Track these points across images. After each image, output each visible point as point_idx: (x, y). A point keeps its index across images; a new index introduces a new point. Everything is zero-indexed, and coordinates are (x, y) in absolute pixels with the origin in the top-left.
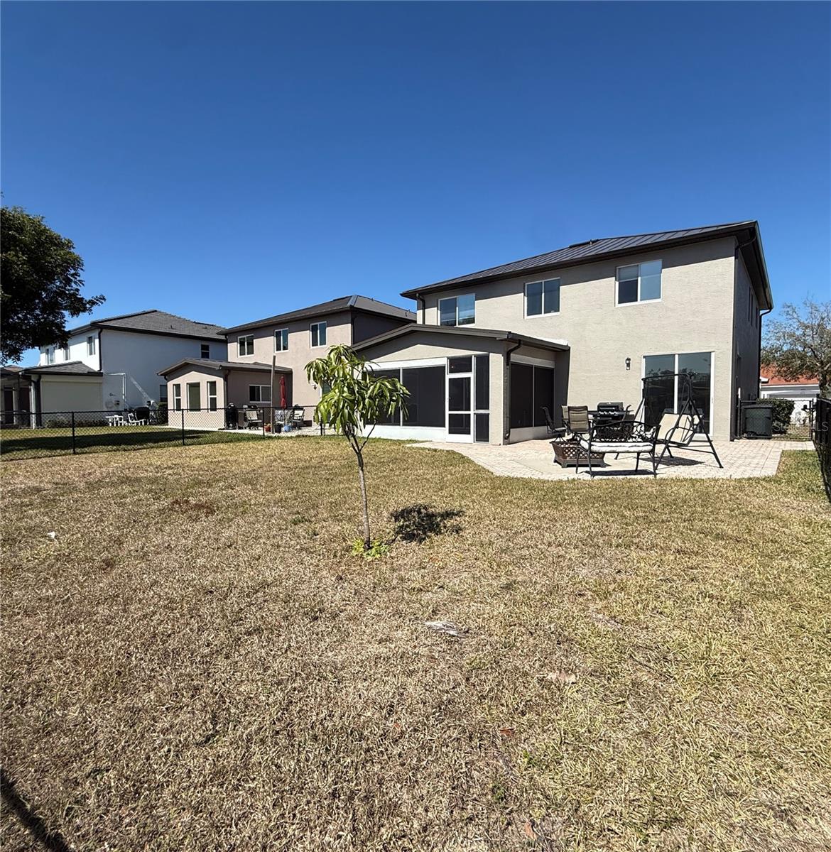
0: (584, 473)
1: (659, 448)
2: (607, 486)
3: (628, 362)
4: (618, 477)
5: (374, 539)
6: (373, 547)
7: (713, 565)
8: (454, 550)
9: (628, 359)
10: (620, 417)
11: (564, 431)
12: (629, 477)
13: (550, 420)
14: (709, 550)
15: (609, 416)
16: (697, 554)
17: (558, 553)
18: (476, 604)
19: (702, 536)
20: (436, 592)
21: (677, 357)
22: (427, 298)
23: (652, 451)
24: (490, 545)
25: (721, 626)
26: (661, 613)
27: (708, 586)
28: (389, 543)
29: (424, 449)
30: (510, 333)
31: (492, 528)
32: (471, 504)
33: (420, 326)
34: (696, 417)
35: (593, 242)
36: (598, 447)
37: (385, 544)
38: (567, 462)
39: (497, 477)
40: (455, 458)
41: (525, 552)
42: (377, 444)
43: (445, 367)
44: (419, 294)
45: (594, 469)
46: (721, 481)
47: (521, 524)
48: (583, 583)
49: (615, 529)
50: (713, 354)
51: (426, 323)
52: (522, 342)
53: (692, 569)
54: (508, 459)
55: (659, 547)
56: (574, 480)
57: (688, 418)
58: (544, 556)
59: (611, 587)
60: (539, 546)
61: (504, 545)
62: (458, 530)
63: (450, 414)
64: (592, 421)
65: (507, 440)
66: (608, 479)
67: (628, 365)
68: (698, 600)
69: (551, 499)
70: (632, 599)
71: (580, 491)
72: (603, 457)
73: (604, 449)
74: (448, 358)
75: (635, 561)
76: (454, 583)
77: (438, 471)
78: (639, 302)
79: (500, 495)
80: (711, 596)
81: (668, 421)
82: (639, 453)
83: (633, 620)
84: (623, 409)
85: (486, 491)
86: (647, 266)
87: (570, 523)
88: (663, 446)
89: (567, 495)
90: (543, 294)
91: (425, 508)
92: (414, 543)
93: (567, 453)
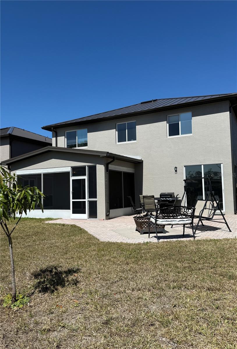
0: (153, 238)
1: (196, 221)
2: (167, 247)
3: (176, 169)
4: (173, 239)
5: (19, 293)
6: (18, 299)
7: (228, 297)
8: (73, 298)
9: (176, 168)
10: (173, 201)
11: (141, 210)
12: (179, 239)
13: (133, 204)
14: (226, 287)
15: (167, 201)
16: (219, 290)
17: (138, 296)
18: (86, 338)
19: (221, 277)
20: (60, 331)
21: (202, 166)
22: (58, 131)
23: (192, 223)
24: (96, 292)
25: (235, 339)
26: (200, 333)
27: (226, 312)
28: (29, 296)
29: (56, 224)
30: (108, 153)
31: (97, 279)
32: (84, 264)
33: (54, 148)
34: (215, 202)
35: (154, 101)
36: (160, 222)
37: (27, 297)
38: (144, 230)
39: (102, 242)
40: (76, 230)
41: (118, 296)
42: (26, 222)
43: (70, 172)
44: (53, 128)
45: (159, 235)
46: (231, 240)
47: (115, 276)
48: (154, 317)
49: (172, 276)
50: (222, 165)
51: (58, 146)
52: (115, 158)
53: (217, 300)
54: (108, 229)
55: (198, 287)
56: (147, 243)
57: (210, 203)
58: (130, 299)
59: (171, 317)
60: (127, 292)
61: (105, 292)
62: (76, 282)
63: (73, 202)
64: (157, 204)
65: (108, 217)
66: (167, 242)
67: (176, 171)
68: (221, 322)
69: (134, 257)
70: (183, 325)
71: (152, 250)
72: (164, 227)
73: (164, 223)
74: (71, 167)
75: (184, 298)
76: (72, 323)
77: (64, 240)
78: (180, 136)
79: (103, 255)
80: (228, 319)
81: (200, 205)
82: (184, 225)
83: (184, 340)
84: (174, 196)
85: (94, 253)
86: (184, 115)
87: (145, 273)
88: (198, 219)
89: (144, 253)
90: (127, 130)
91: (55, 268)
92: (46, 295)
93: (143, 225)
